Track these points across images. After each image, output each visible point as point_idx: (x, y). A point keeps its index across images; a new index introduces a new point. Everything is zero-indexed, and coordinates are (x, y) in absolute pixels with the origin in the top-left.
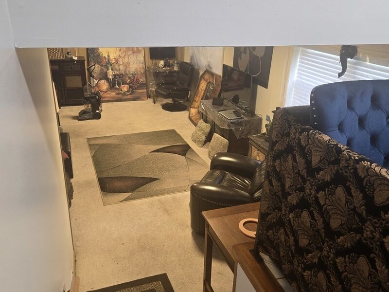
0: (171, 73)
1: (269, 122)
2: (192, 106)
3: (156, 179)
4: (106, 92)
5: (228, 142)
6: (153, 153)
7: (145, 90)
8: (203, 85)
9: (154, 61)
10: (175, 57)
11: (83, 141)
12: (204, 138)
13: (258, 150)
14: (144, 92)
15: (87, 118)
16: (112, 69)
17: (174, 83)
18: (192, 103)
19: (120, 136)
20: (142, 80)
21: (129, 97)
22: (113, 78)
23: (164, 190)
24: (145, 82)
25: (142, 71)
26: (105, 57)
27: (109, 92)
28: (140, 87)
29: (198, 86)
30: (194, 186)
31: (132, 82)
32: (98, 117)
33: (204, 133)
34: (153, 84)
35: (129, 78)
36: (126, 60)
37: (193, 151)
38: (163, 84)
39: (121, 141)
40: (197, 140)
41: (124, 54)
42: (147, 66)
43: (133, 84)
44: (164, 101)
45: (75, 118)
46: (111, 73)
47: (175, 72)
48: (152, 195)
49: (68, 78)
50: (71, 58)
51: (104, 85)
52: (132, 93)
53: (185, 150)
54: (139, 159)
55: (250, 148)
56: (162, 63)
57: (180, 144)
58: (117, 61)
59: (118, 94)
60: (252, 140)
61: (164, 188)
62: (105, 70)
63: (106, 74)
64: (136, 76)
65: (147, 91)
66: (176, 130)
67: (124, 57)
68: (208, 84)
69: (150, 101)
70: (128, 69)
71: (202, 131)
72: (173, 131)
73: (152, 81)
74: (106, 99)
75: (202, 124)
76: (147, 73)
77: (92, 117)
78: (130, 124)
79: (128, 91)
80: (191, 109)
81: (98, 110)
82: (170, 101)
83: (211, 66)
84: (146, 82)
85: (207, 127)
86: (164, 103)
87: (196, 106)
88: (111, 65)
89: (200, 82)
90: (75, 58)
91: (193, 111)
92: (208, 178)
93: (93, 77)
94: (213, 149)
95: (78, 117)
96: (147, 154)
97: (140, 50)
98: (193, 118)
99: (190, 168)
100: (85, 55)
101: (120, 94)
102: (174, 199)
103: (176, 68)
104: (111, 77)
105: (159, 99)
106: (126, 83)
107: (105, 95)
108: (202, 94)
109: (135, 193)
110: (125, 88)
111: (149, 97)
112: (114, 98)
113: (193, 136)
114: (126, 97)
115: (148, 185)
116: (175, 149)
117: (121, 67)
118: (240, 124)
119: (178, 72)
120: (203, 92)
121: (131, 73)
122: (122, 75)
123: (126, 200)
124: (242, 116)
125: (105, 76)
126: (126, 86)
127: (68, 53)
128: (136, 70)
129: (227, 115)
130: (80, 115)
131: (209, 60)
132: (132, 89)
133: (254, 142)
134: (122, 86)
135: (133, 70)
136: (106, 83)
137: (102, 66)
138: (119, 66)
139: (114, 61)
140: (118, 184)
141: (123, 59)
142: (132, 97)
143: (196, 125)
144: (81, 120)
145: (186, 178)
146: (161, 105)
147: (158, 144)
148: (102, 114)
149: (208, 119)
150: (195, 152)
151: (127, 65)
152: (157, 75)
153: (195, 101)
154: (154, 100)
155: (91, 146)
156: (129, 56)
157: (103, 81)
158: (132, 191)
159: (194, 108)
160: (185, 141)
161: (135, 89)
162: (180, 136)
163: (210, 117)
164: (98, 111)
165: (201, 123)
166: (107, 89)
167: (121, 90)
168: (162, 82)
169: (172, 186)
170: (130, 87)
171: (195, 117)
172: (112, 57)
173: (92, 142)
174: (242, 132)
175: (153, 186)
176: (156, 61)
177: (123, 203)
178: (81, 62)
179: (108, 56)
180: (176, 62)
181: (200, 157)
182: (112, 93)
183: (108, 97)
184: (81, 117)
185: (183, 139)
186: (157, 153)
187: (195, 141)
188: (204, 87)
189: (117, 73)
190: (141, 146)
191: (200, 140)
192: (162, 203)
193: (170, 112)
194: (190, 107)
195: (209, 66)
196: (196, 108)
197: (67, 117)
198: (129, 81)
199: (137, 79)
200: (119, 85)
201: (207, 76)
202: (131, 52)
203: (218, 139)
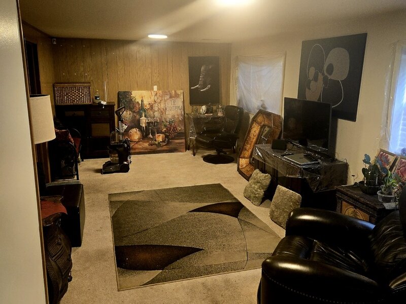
0: (215, 119)
1: (368, 166)
2: (242, 156)
3: (198, 250)
4: (137, 142)
5: (301, 196)
6: (192, 213)
7: (183, 141)
8: (255, 130)
9: (194, 107)
10: (219, 102)
11: (103, 197)
12: (261, 192)
13: (356, 207)
14: (182, 143)
15: (113, 171)
16: (145, 116)
17: (218, 131)
18: (241, 152)
19: (151, 191)
20: (180, 128)
21: (165, 148)
22: (146, 127)
23: (211, 266)
24: (183, 131)
25: (181, 118)
26: (138, 102)
27: (141, 143)
28: (177, 136)
29: (250, 131)
30: (268, 263)
31: (168, 130)
32: (125, 169)
33: (262, 187)
34: (192, 133)
35: (165, 126)
36: (162, 106)
37: (247, 210)
38: (204, 132)
39: (152, 197)
40: (252, 195)
41: (160, 98)
42: (186, 112)
43: (170, 133)
44: (205, 153)
45: (98, 171)
46: (144, 121)
47: (219, 117)
48: (191, 276)
49: (94, 126)
50: (100, 103)
51: (136, 134)
52: (168, 143)
53: (235, 209)
54: (174, 220)
55: (339, 205)
56: (204, 108)
57: (229, 201)
58: (152, 107)
59: (152, 145)
60: (342, 192)
61: (211, 263)
62: (138, 117)
63: (139, 121)
64: (173, 124)
65: (186, 142)
66: (222, 185)
67: (160, 103)
68: (261, 128)
69: (189, 152)
70: (164, 116)
71: (259, 184)
72: (219, 186)
73: (192, 129)
74: (137, 151)
75: (259, 175)
76: (186, 121)
77: (118, 170)
78: (164, 177)
79: (163, 141)
80: (240, 159)
81: (127, 160)
82: (213, 153)
83: (266, 106)
84: (185, 131)
85: (265, 178)
86: (206, 154)
87: (246, 156)
88: (145, 111)
89: (251, 127)
90: (104, 103)
91: (243, 162)
92: (282, 250)
93: (122, 122)
94: (277, 207)
95: (101, 169)
96: (185, 213)
97: (178, 94)
98: (243, 170)
99: (247, 234)
100: (115, 100)
101: (153, 144)
102: (227, 281)
103: (220, 114)
104: (144, 126)
105: (199, 151)
106: (161, 133)
107: (137, 146)
108: (255, 140)
109: (167, 272)
110: (160, 138)
111: (188, 148)
112: (147, 149)
113: (246, 190)
114: (159, 149)
115: (186, 259)
116: (223, 208)
117: (156, 114)
118: (317, 171)
119: (223, 118)
120: (255, 138)
121: (168, 120)
122: (157, 122)
123: (153, 282)
124: (319, 161)
125: (137, 124)
126: (162, 135)
127: (96, 98)
128: (174, 116)
129: (298, 160)
130: (103, 168)
131: (262, 99)
132: (168, 139)
133: (347, 195)
134: (157, 135)
135: (170, 117)
136: (138, 132)
137: (134, 112)
138: (154, 112)
139: (148, 107)
140: (143, 256)
141: (159, 105)
142: (168, 149)
143: (248, 179)
144: (105, 173)
145: (242, 249)
146: (202, 157)
147: (201, 201)
148: (130, 166)
149: (266, 169)
150: (251, 213)
151: (163, 112)
152: (198, 121)
153: (246, 149)
154: (194, 152)
155: (112, 203)
156: (165, 101)
157: (134, 130)
158: (162, 268)
159: (244, 158)
160: (235, 198)
161: (172, 139)
162: (228, 192)
163: (270, 164)
164: (126, 163)
165: (257, 174)
166: (139, 139)
167: (156, 141)
168: (204, 130)
169: (222, 261)
170: (167, 136)
171: (246, 169)
172: (146, 102)
173: (114, 199)
174: (321, 183)
175: (194, 260)
176: (198, 107)
177: (148, 288)
178: (110, 107)
179: (142, 101)
180: (220, 107)
181: (258, 219)
182: (145, 144)
183: (140, 148)
184: (106, 170)
185: (232, 196)
186: (198, 213)
187: (248, 198)
188: (257, 132)
189: (150, 120)
190: (177, 204)
191: (257, 195)
192: (209, 290)
193: (214, 165)
194: (240, 157)
195: (263, 106)
196: (247, 158)
197: (89, 170)
198: (164, 129)
199: (174, 128)
200: (153, 134)
201: (260, 119)
202: (168, 97)
203: (285, 193)
